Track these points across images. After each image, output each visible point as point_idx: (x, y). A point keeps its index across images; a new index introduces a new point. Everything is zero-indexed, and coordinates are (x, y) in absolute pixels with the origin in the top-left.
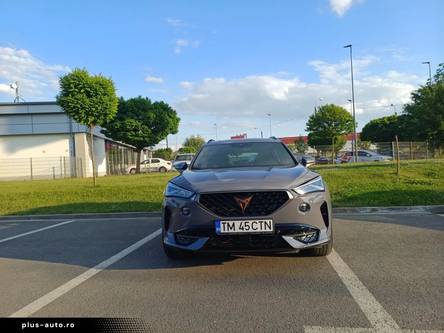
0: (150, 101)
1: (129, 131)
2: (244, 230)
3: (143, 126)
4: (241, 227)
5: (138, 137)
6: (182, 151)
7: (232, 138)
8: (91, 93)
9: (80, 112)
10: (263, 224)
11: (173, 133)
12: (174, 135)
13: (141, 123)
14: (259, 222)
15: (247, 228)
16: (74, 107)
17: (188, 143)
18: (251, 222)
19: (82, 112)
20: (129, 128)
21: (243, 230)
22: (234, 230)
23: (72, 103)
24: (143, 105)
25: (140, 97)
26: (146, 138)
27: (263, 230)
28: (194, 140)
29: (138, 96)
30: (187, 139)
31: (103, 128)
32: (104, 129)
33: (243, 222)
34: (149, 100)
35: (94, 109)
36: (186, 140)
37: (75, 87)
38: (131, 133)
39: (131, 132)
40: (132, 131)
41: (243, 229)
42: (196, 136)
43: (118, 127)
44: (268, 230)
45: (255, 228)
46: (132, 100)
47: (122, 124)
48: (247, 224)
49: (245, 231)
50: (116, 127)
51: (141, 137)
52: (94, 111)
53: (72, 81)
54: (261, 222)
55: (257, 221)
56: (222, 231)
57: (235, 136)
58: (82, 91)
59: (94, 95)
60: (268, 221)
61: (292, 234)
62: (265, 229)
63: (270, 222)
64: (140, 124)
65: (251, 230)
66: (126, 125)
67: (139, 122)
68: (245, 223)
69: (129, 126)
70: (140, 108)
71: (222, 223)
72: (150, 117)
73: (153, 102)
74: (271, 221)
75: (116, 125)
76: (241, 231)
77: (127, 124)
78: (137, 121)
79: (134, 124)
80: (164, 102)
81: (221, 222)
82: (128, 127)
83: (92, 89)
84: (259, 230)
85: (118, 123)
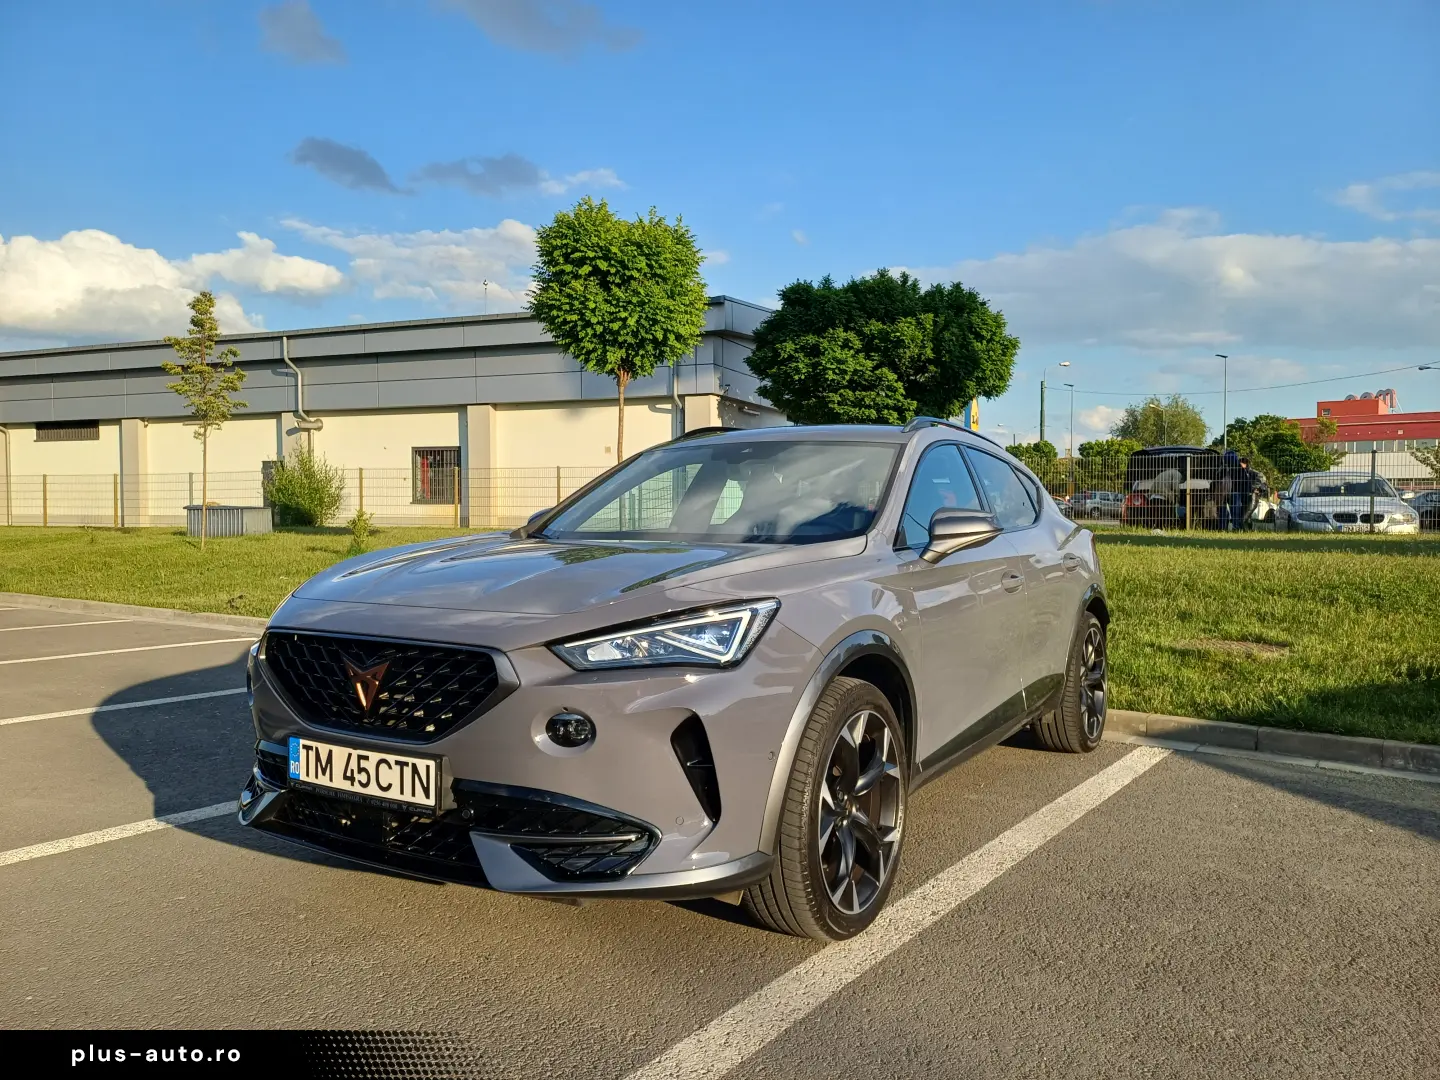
0: (915, 285)
1: (835, 388)
2: (356, 783)
3: (877, 372)
4: (349, 774)
5: (860, 409)
6: (1088, 453)
7: (1323, 407)
8: (611, 274)
9: (582, 334)
10: (408, 771)
11: (988, 394)
12: (992, 401)
13: (873, 360)
14: (397, 763)
15: (363, 778)
16: (565, 322)
17: (1133, 423)
18: (375, 757)
19: (587, 334)
20: (833, 380)
21: (352, 784)
22: (331, 780)
23: (559, 309)
24: (887, 301)
25: (883, 274)
26: (886, 411)
27: (407, 797)
28: (1158, 414)
29: (876, 273)
30: (1131, 413)
31: (763, 379)
32: (767, 383)
33: (355, 753)
34: (910, 283)
35: (615, 326)
36: (1126, 414)
37: (566, 257)
38: (841, 395)
39: (842, 391)
40: (845, 387)
41: (352, 779)
42: (1164, 402)
43: (803, 377)
44: (420, 798)
45: (385, 785)
46: (854, 288)
47: (815, 366)
48: (364, 764)
49: (357, 788)
50: (796, 377)
51: (868, 407)
52: (618, 333)
53: (558, 242)
54: (402, 764)
55: (391, 758)
56: (303, 777)
57: (1343, 399)
58: (586, 269)
59: (618, 281)
60: (421, 764)
61: (513, 829)
62: (413, 795)
63: (428, 767)
64: (869, 364)
65: (373, 790)
66: (825, 369)
67: (868, 357)
68: (360, 757)
69: (834, 373)
70: (877, 310)
71: (305, 747)
72: (903, 340)
73: (924, 288)
74: (432, 764)
75: (797, 371)
76: (346, 786)
77: (829, 366)
78: (862, 355)
79: (851, 366)
80: (963, 287)
81: (303, 742)
82: (830, 376)
83: (613, 262)
84: (393, 794)
85: (801, 366)
